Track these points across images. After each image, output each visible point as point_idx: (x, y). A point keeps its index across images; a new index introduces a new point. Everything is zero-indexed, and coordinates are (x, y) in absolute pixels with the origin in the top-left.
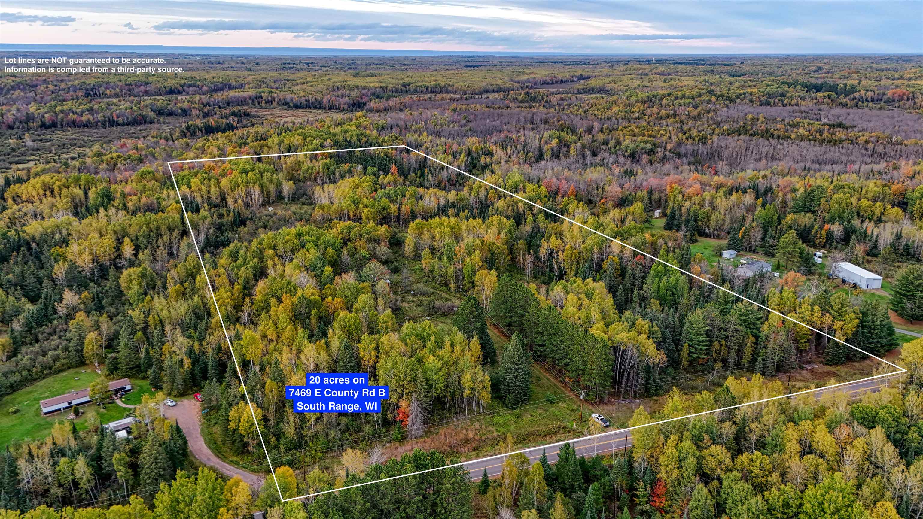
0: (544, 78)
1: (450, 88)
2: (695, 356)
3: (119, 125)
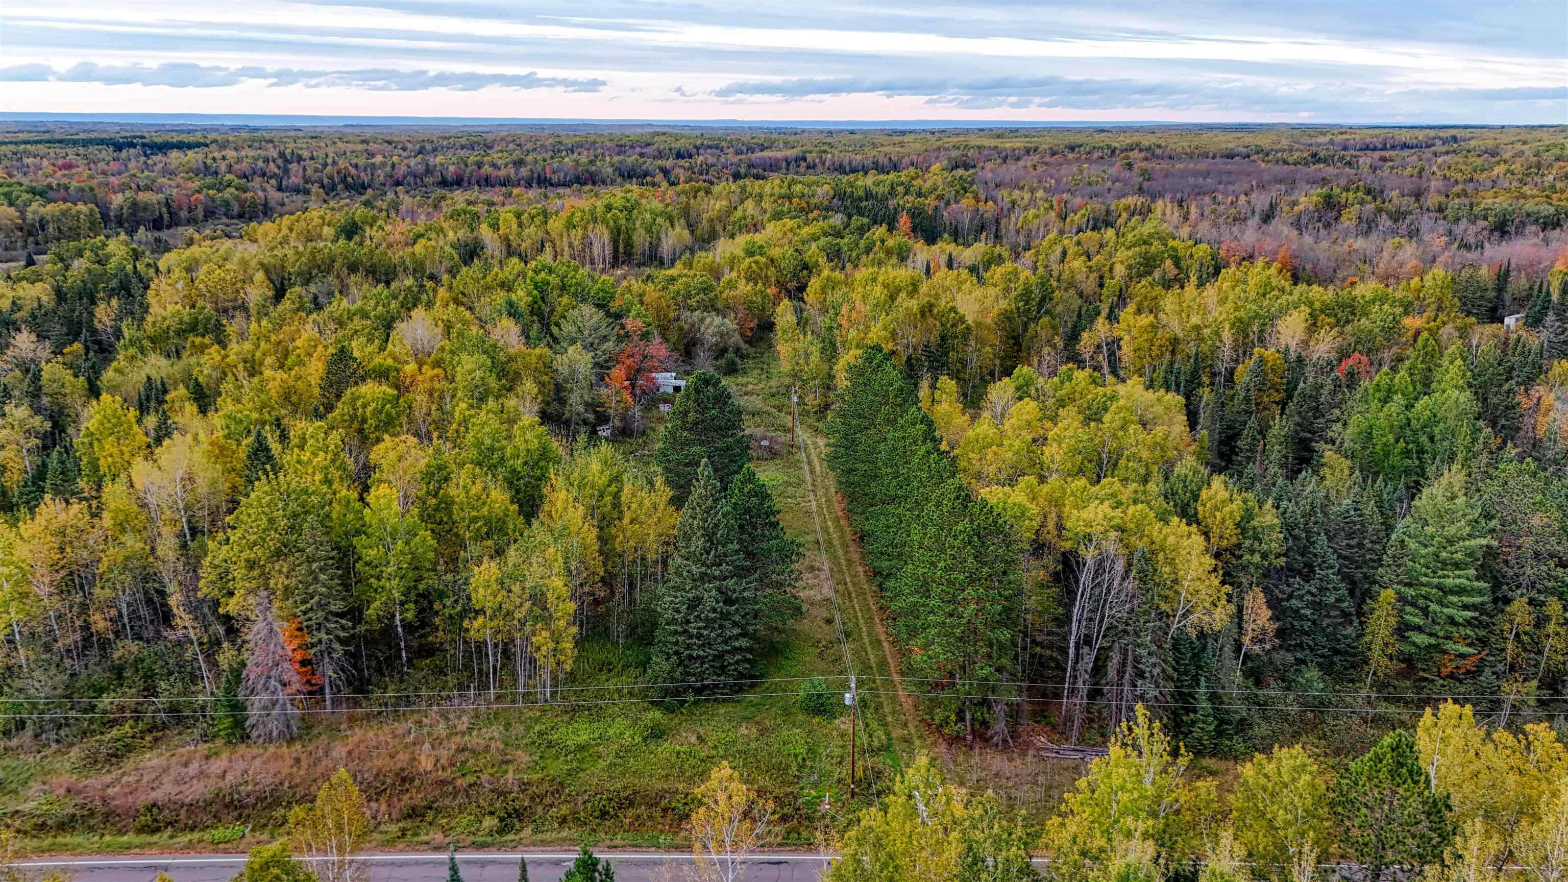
0: (1368, 140)
1: (1158, 152)
2: (1421, 639)
3: (552, 185)
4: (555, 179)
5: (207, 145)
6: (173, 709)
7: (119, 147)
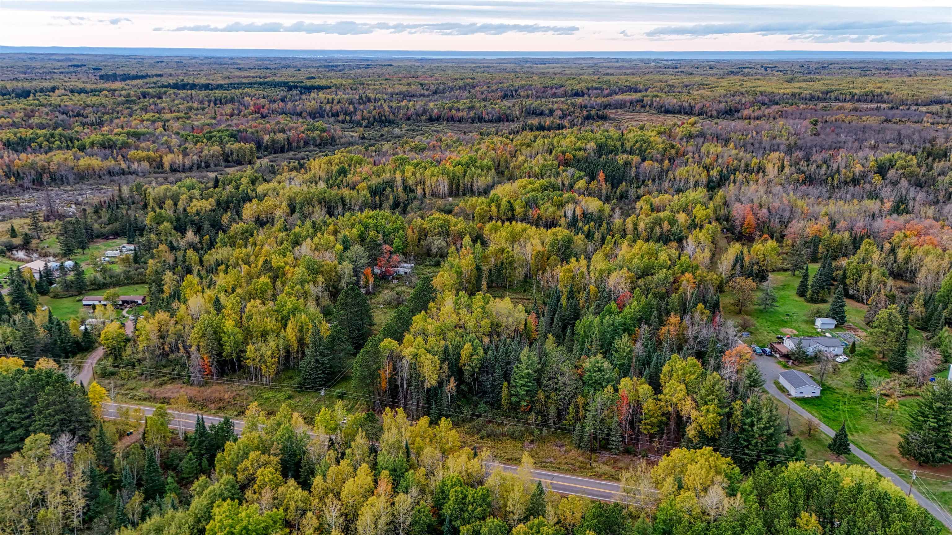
4: (487, 118)
5: (330, 88)
6: (179, 375)
7: (290, 88)
